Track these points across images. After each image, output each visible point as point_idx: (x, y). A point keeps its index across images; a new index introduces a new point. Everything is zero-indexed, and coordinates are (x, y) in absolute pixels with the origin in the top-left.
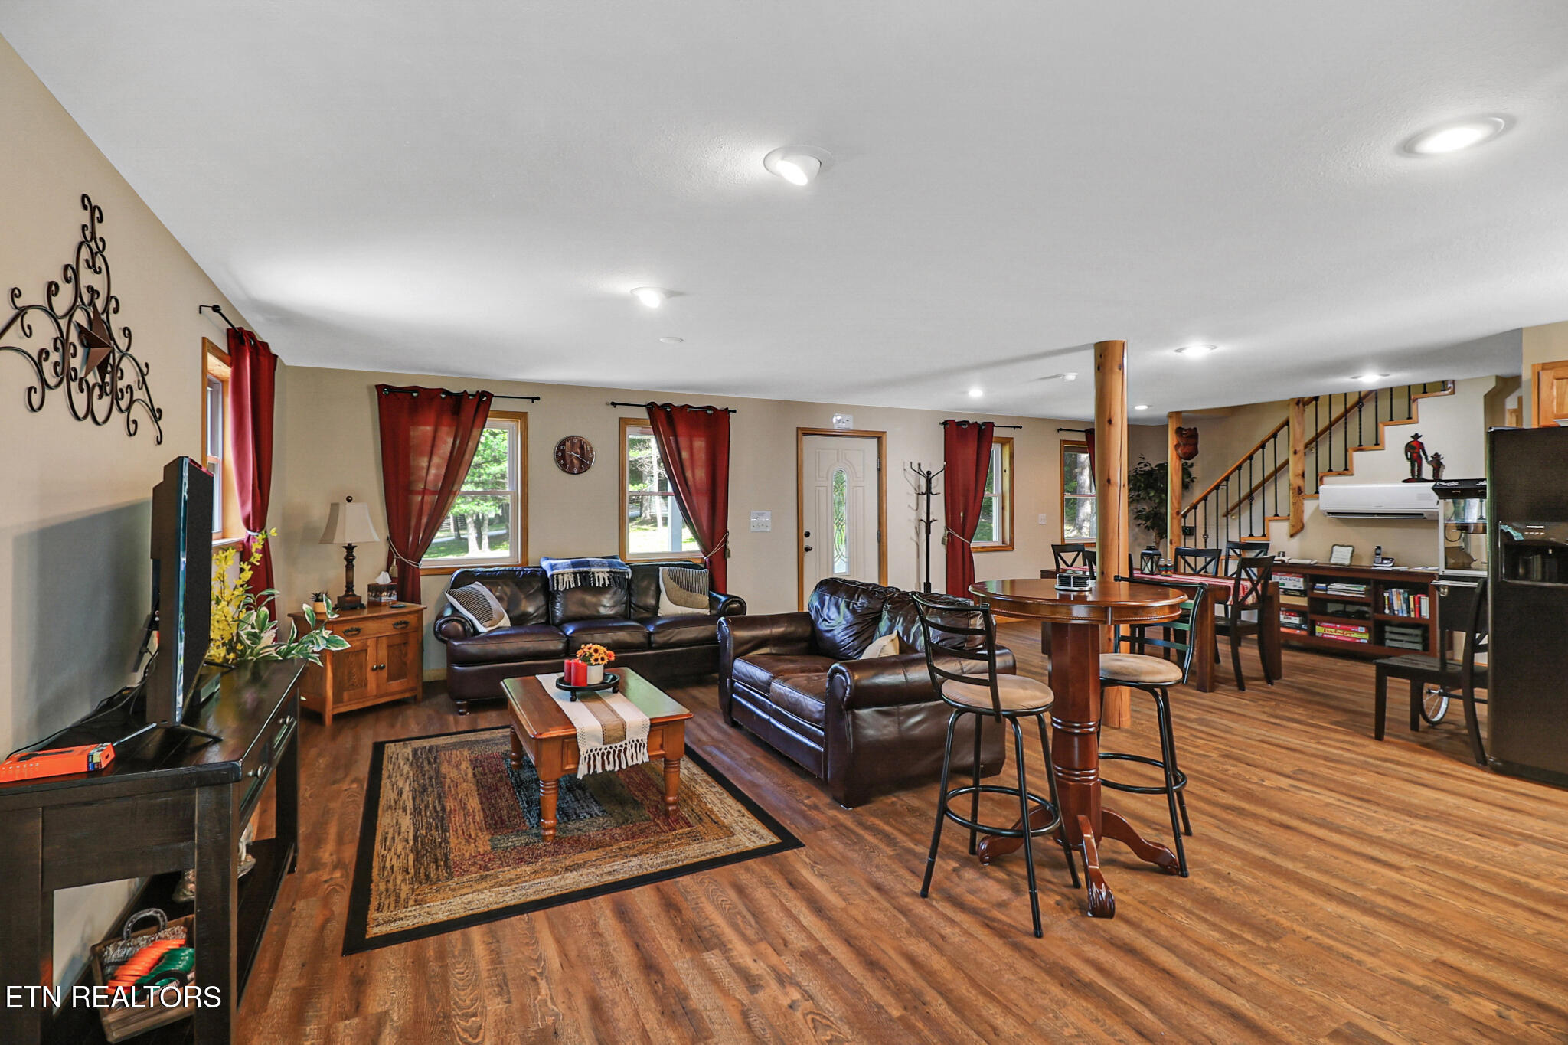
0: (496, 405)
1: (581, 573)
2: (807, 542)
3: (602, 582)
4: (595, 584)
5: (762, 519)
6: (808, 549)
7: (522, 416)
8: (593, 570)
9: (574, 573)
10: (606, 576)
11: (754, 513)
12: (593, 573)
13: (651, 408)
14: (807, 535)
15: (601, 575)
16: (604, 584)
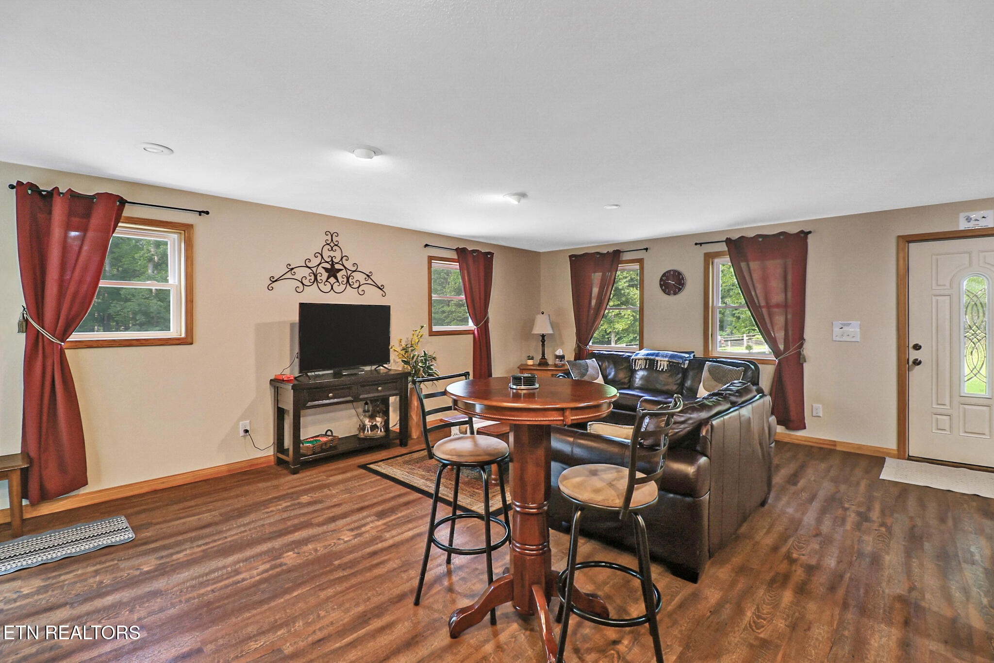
0: (626, 257)
1: (650, 360)
2: (914, 355)
3: (662, 367)
4: (657, 368)
5: (850, 329)
6: (917, 363)
7: (641, 261)
8: (657, 358)
9: (646, 359)
10: (666, 364)
11: (837, 324)
12: (657, 361)
13: (728, 241)
14: (917, 347)
15: (662, 363)
16: (663, 369)
